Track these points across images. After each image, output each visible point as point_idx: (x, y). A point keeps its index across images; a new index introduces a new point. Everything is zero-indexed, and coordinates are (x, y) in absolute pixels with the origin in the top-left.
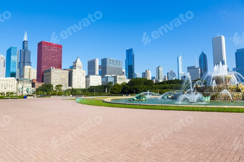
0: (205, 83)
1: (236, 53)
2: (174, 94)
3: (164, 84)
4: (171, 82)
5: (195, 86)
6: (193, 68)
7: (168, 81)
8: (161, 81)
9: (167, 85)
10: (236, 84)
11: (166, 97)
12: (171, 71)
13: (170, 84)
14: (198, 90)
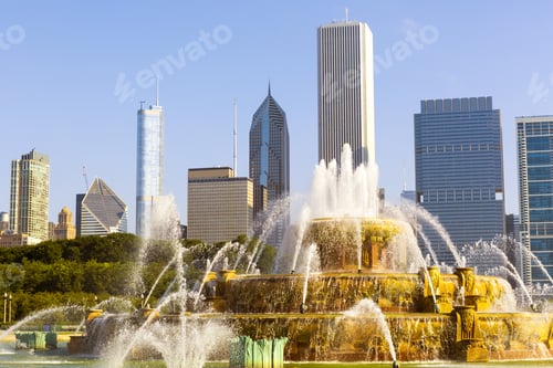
0: (264, 261)
1: (416, 116)
2: (89, 324)
3: (48, 261)
4: (90, 248)
5: (208, 276)
6: (219, 176)
7: (78, 242)
8: (33, 240)
9: (63, 267)
10: (414, 269)
11: (41, 341)
12: (100, 185)
13: (85, 258)
14: (225, 298)
